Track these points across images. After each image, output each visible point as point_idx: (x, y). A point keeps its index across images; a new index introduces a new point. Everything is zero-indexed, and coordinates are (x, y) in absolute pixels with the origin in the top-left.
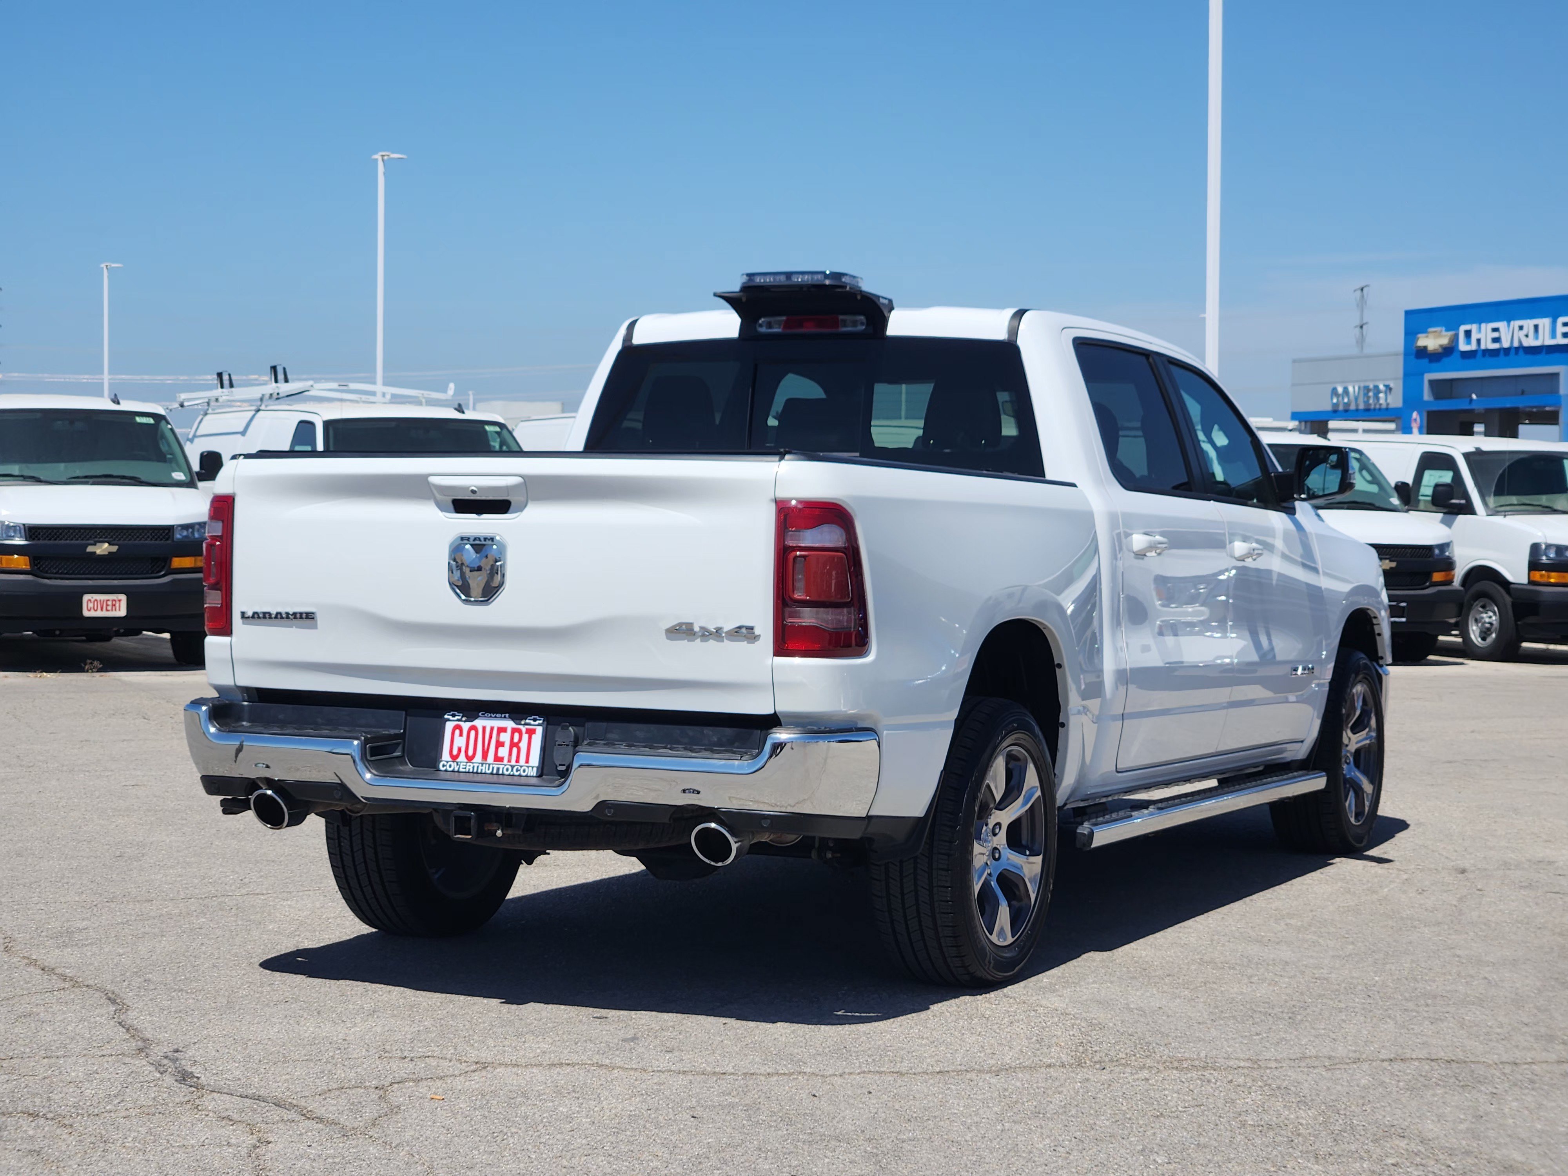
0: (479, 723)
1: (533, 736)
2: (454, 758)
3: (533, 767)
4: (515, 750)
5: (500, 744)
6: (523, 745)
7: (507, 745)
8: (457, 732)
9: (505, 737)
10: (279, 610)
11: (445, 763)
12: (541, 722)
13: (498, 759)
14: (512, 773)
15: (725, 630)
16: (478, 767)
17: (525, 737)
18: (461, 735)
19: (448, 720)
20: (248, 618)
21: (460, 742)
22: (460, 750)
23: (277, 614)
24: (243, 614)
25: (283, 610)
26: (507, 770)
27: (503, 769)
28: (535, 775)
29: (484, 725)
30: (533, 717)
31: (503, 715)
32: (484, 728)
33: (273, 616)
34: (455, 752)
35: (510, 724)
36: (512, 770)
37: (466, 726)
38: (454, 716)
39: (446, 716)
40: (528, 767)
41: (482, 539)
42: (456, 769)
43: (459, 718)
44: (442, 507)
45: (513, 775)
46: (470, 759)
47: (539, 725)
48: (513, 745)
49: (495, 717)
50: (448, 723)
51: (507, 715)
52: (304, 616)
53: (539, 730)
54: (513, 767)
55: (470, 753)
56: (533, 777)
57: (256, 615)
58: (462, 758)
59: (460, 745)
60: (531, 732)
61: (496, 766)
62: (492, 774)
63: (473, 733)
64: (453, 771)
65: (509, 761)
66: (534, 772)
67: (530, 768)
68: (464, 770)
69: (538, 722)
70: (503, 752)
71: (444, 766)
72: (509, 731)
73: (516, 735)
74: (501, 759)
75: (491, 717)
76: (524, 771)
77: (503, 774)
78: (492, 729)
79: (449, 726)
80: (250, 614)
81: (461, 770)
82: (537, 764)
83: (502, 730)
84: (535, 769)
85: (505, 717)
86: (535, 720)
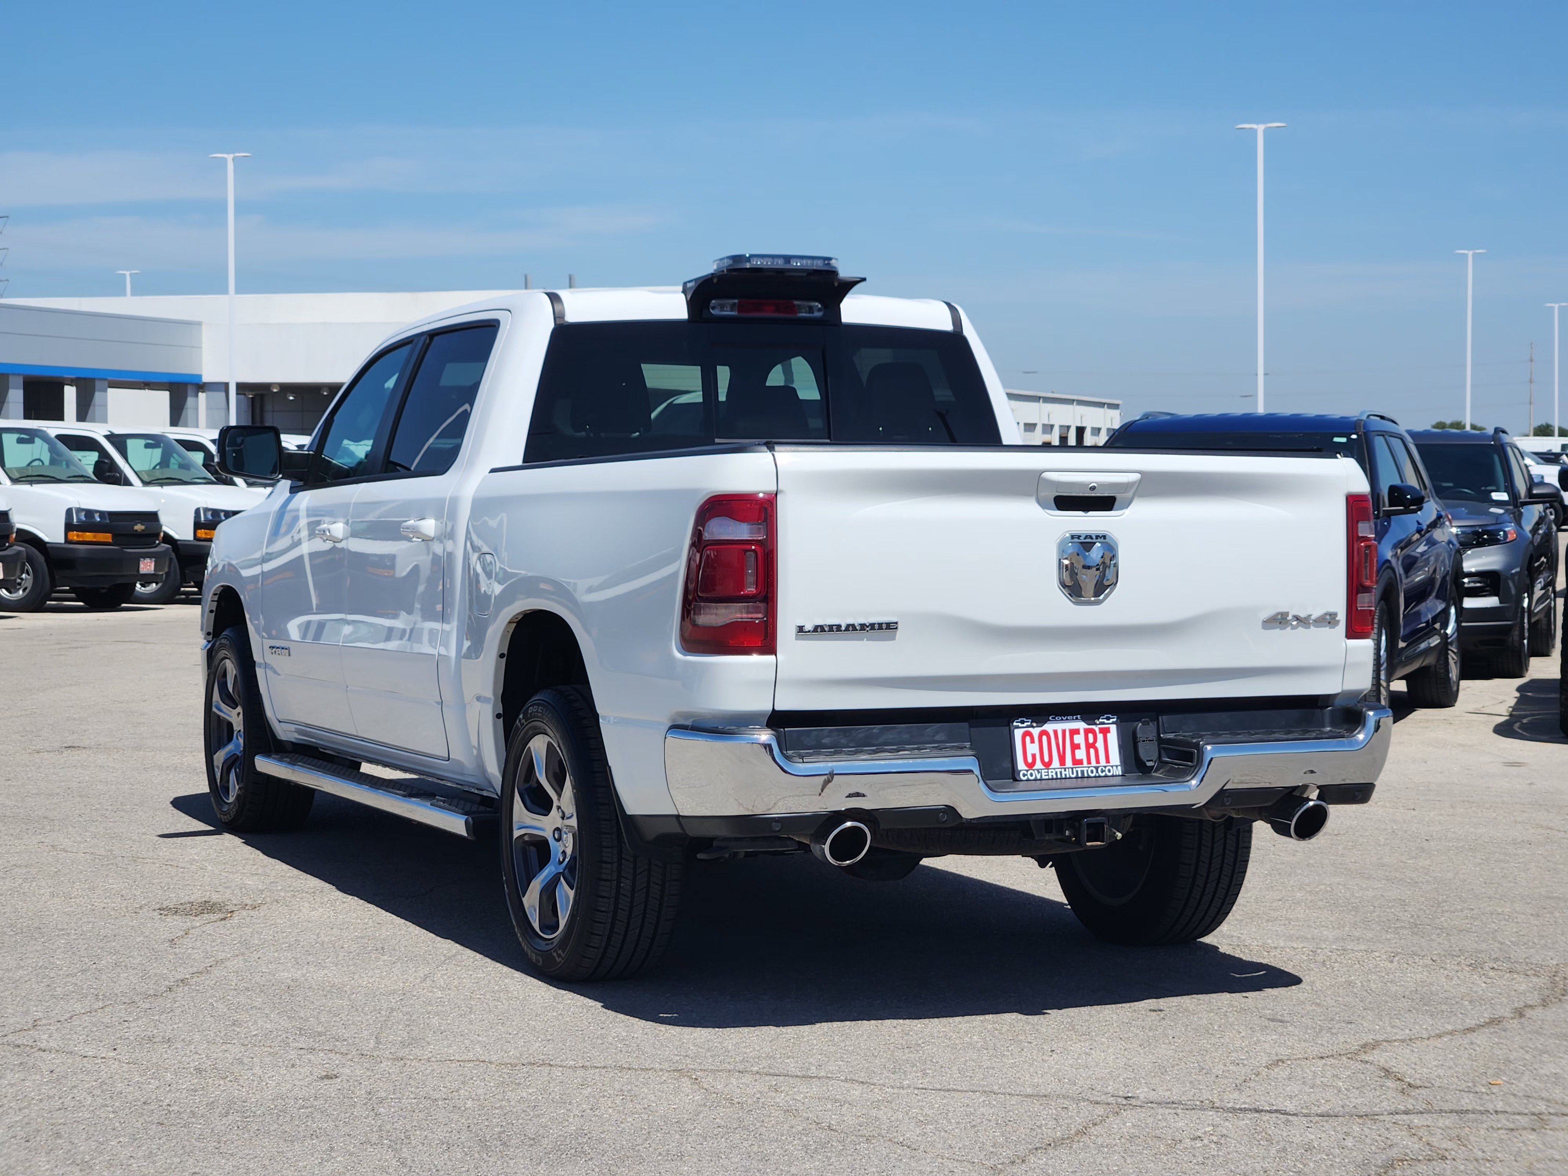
0: (1049, 727)
1: (1108, 734)
2: (1031, 766)
3: (1117, 766)
4: (1092, 751)
5: (1075, 747)
6: (1100, 744)
7: (1083, 746)
8: (1028, 739)
9: (1079, 739)
10: (851, 622)
11: (1026, 773)
12: (1115, 720)
13: (1077, 762)
14: (1097, 775)
15: (1313, 617)
16: (1061, 773)
17: (1100, 737)
18: (1032, 741)
19: (1018, 727)
20: (809, 631)
21: (1033, 748)
22: (1034, 756)
23: (848, 626)
24: (801, 629)
25: (857, 621)
26: (1092, 772)
27: (1087, 771)
28: (1120, 774)
29: (1055, 729)
30: (1106, 716)
31: (1074, 717)
32: (1056, 732)
33: (843, 628)
34: (1030, 760)
35: (1081, 725)
36: (1097, 772)
37: (1036, 732)
38: (1023, 722)
39: (1015, 724)
40: (1112, 766)
41: (1094, 537)
42: (1039, 777)
43: (1029, 723)
44: (1043, 505)
45: (1099, 777)
46: (1047, 765)
47: (1113, 723)
48: (1089, 746)
49: (1067, 719)
50: (1016, 731)
51: (1079, 716)
52: (884, 626)
53: (1113, 728)
54: (1097, 768)
55: (1046, 759)
56: (1119, 776)
57: (819, 629)
58: (1039, 765)
59: (1034, 753)
60: (1104, 732)
61: (1079, 770)
62: (1077, 777)
63: (1044, 738)
64: (1036, 780)
65: (1089, 762)
66: (1119, 771)
67: (1115, 768)
68: (1047, 777)
69: (1111, 721)
70: (1081, 754)
71: (1024, 775)
72: (1082, 732)
73: (1091, 736)
74: (1080, 762)
75: (1062, 720)
76: (1109, 771)
77: (1089, 777)
78: (1064, 732)
79: (1018, 734)
80: (809, 627)
81: (1044, 777)
82: (1118, 763)
83: (1077, 732)
84: (1119, 768)
85: (1077, 718)
86: (1108, 719)
